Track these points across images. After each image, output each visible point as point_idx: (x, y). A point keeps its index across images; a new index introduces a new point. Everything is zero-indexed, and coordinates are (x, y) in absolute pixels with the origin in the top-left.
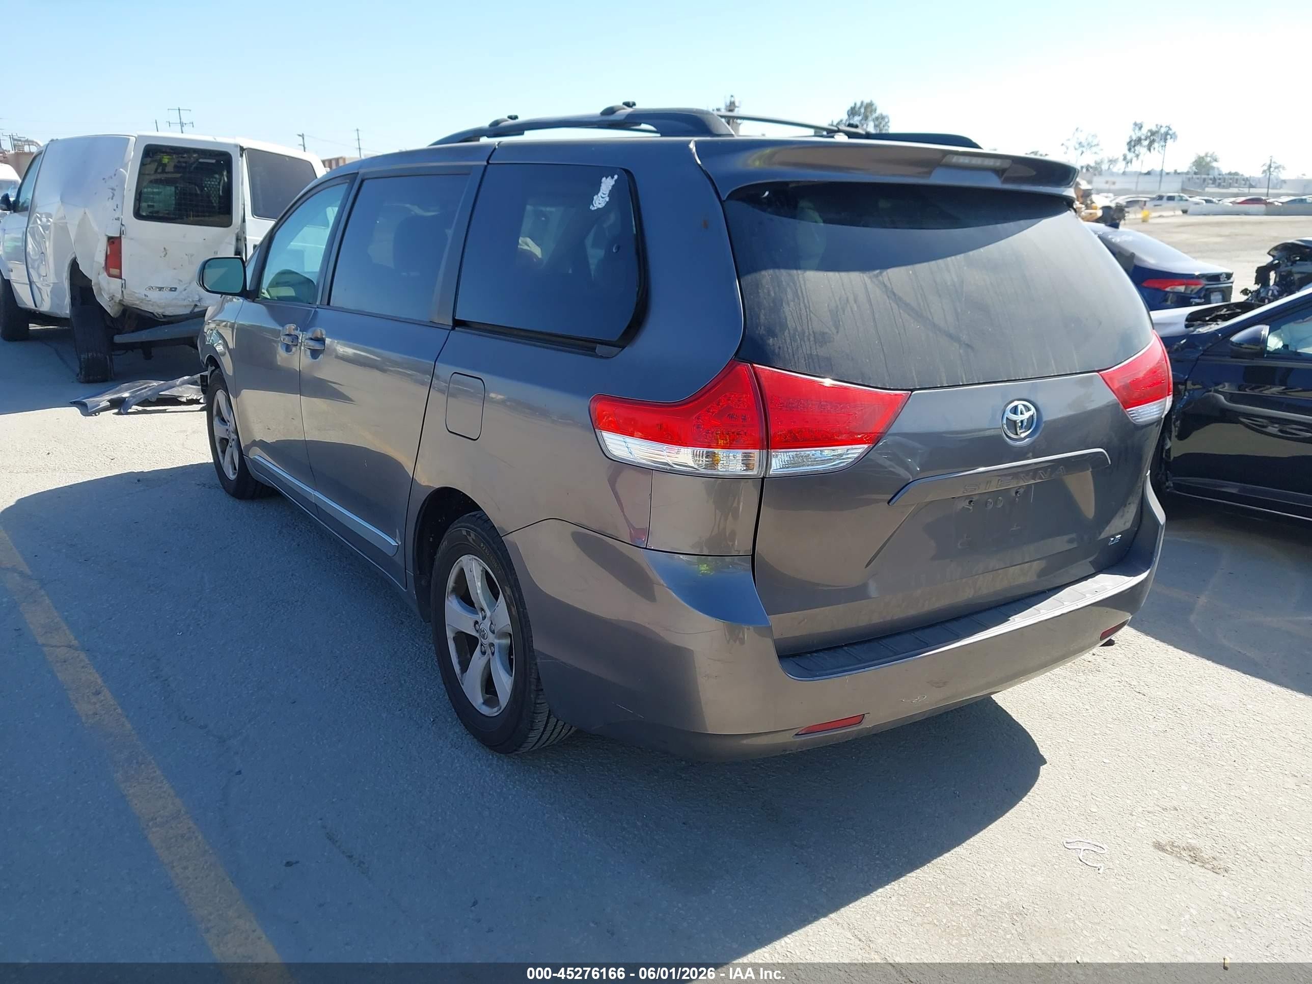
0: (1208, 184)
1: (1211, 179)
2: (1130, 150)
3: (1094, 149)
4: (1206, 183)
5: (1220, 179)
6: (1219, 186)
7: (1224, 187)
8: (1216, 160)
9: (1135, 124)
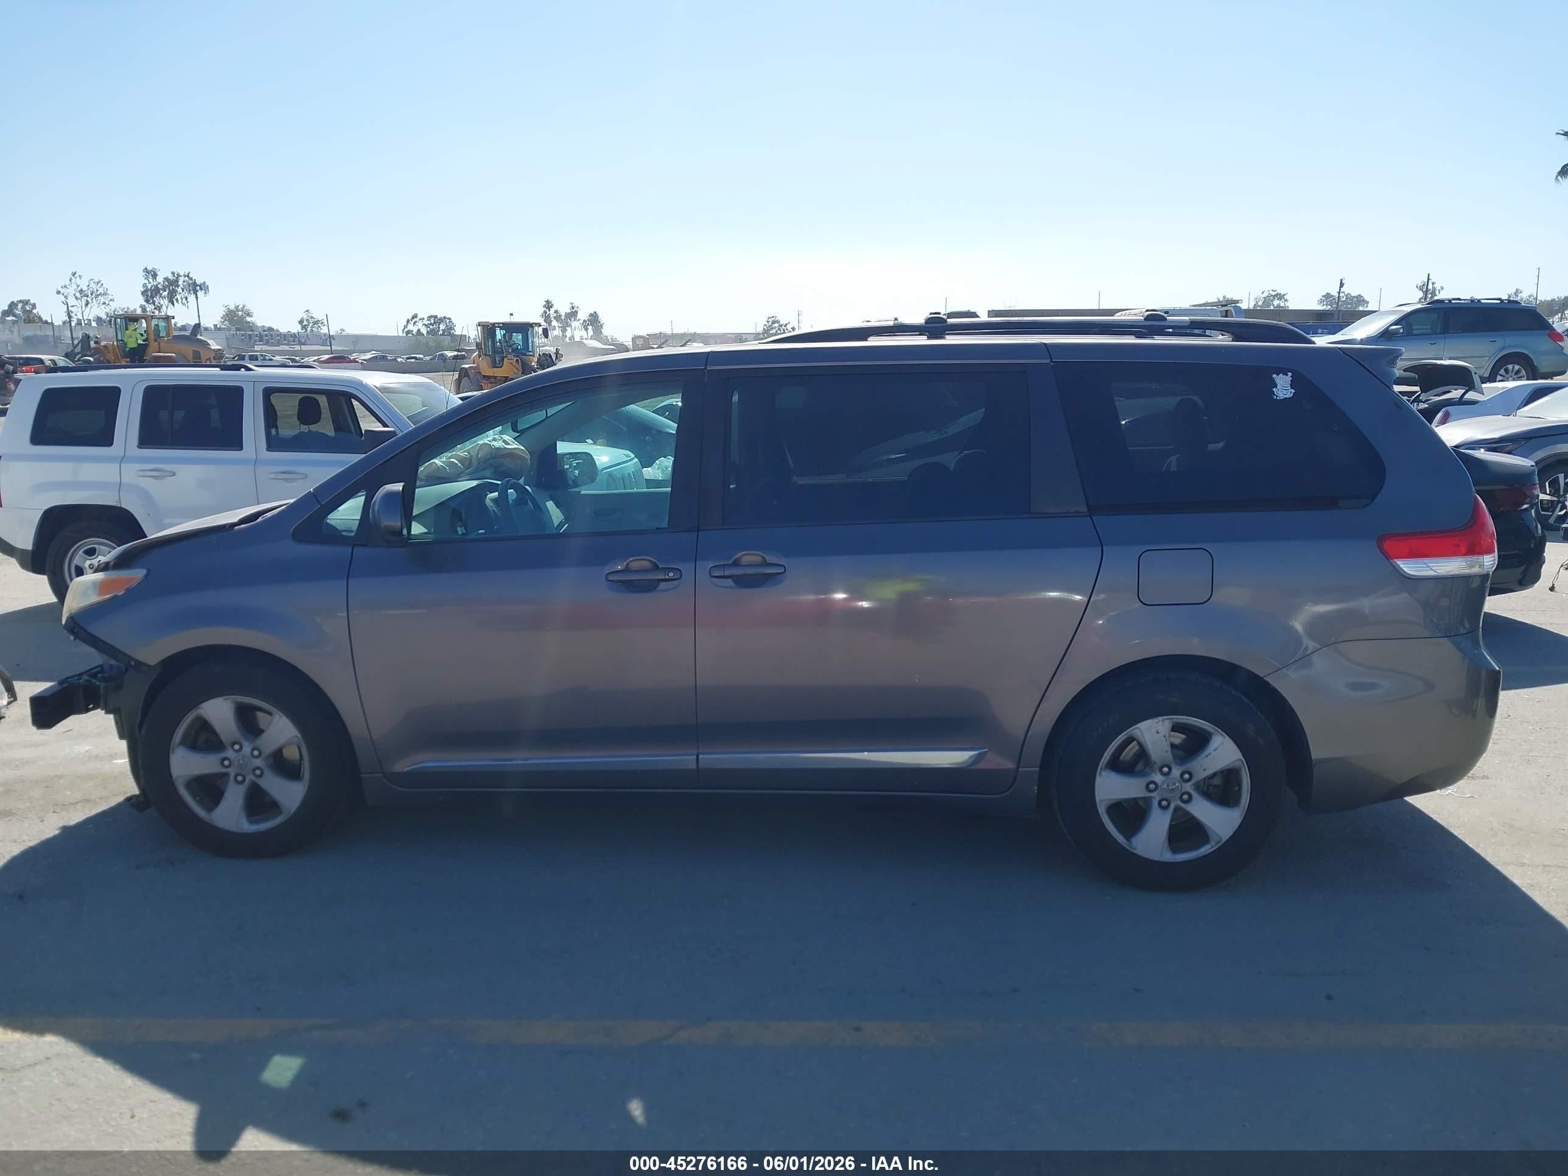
0: (255, 341)
1: (257, 336)
2: (147, 301)
3: (102, 299)
4: (252, 341)
5: (266, 336)
6: (267, 343)
7: (273, 345)
8: (248, 315)
9: (146, 270)
